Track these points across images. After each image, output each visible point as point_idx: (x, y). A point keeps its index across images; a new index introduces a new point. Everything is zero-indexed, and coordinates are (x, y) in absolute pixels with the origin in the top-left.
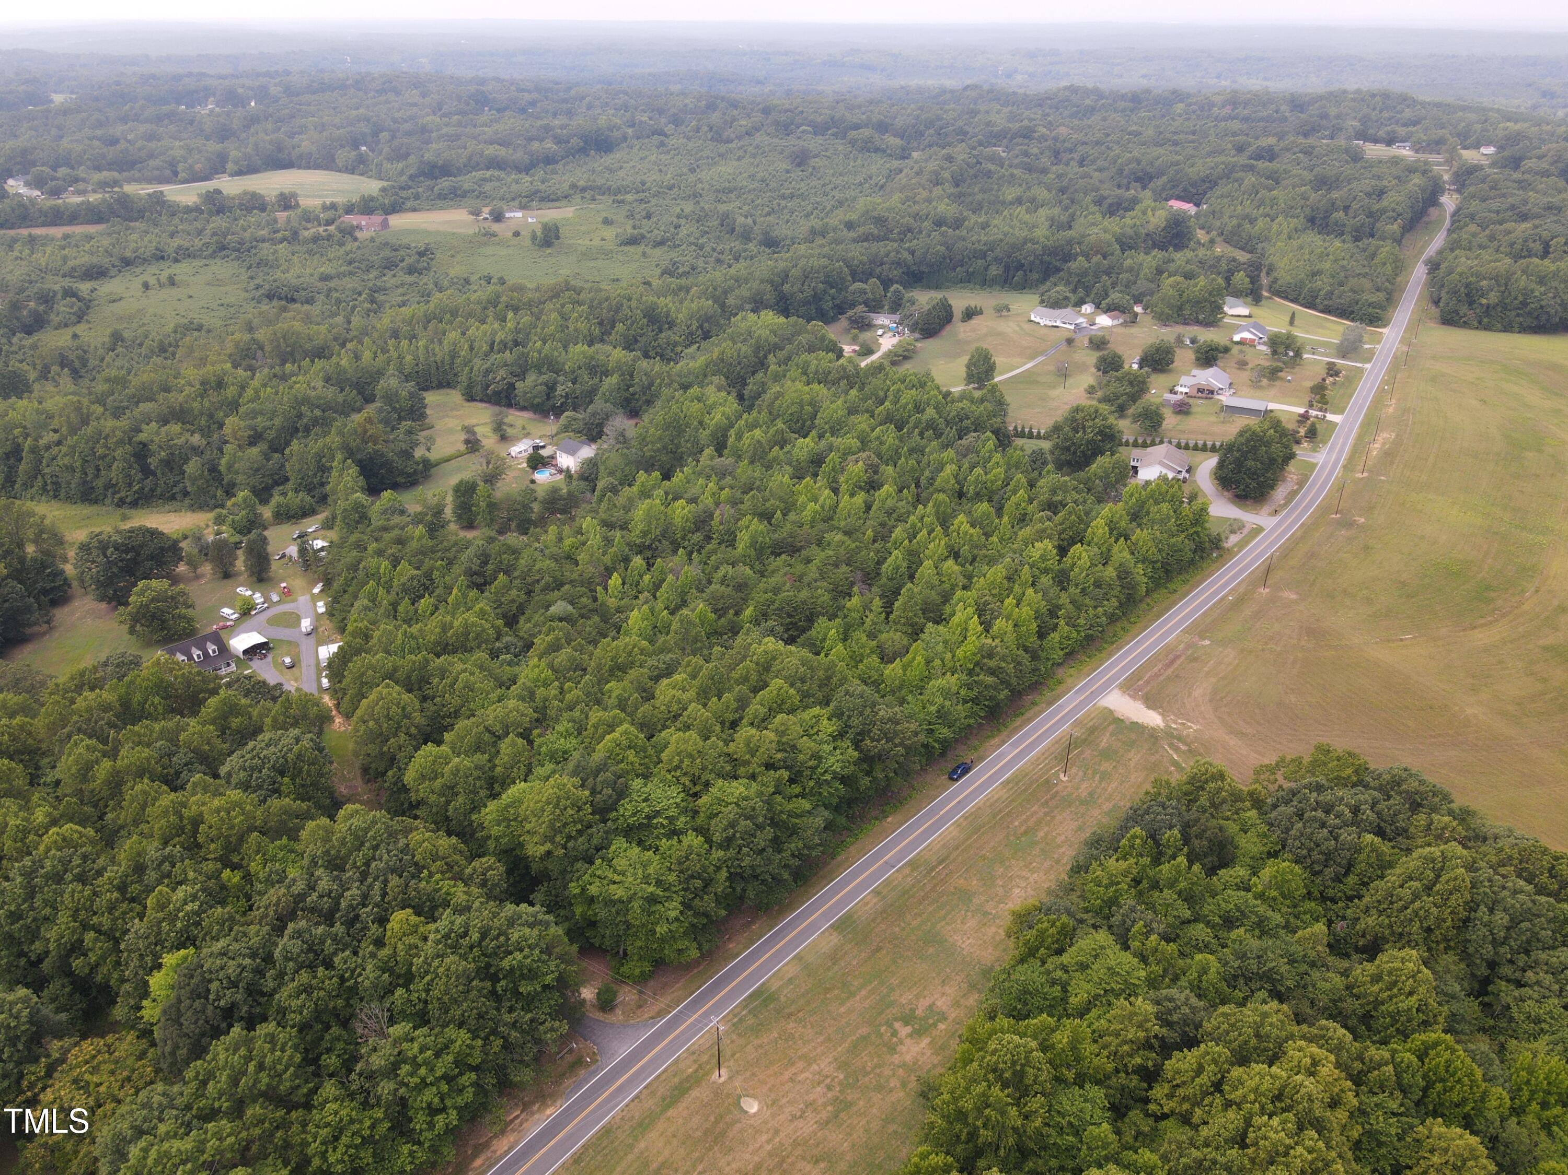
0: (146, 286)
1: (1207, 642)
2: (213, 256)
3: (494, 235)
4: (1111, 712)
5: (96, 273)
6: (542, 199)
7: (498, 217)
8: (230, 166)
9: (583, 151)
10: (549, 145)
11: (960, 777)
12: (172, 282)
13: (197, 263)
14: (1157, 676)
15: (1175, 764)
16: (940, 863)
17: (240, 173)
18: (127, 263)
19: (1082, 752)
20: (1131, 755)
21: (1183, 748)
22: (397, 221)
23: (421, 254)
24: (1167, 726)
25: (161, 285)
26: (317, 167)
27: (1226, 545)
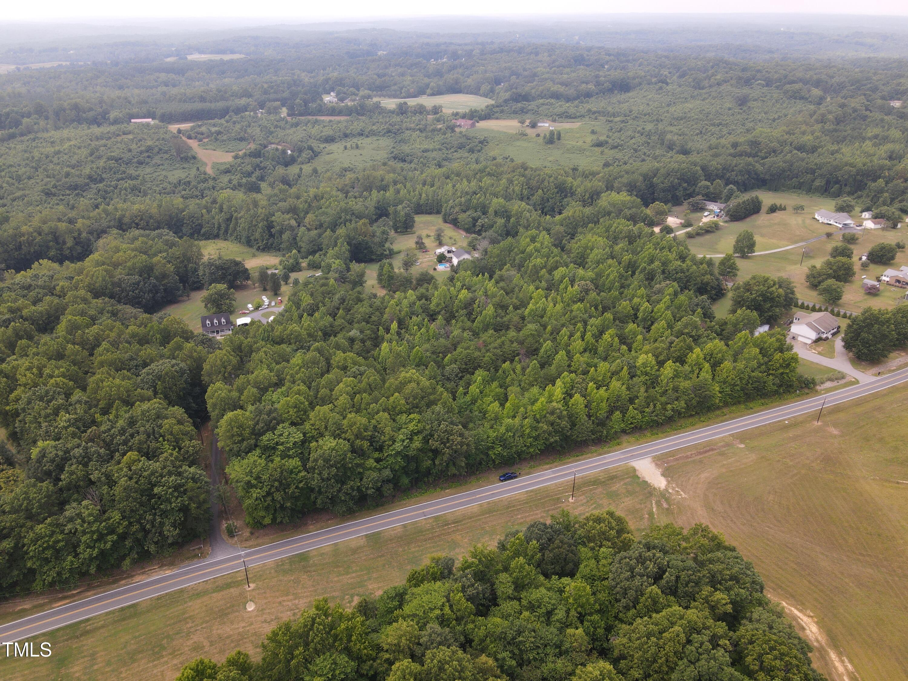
0: (346, 148)
1: (742, 446)
2: (383, 135)
3: (526, 135)
4: (635, 470)
5: (330, 140)
6: (567, 117)
7: (533, 126)
8: (429, 91)
9: (611, 91)
10: (591, 86)
11: (505, 480)
12: (357, 147)
13: (375, 138)
14: (687, 457)
15: (651, 514)
16: (454, 523)
17: (433, 94)
18: (346, 136)
19: (595, 489)
20: (627, 499)
21: (665, 505)
23: (481, 142)
24: (666, 490)
25: (352, 148)
26: (471, 93)
27: (818, 388)
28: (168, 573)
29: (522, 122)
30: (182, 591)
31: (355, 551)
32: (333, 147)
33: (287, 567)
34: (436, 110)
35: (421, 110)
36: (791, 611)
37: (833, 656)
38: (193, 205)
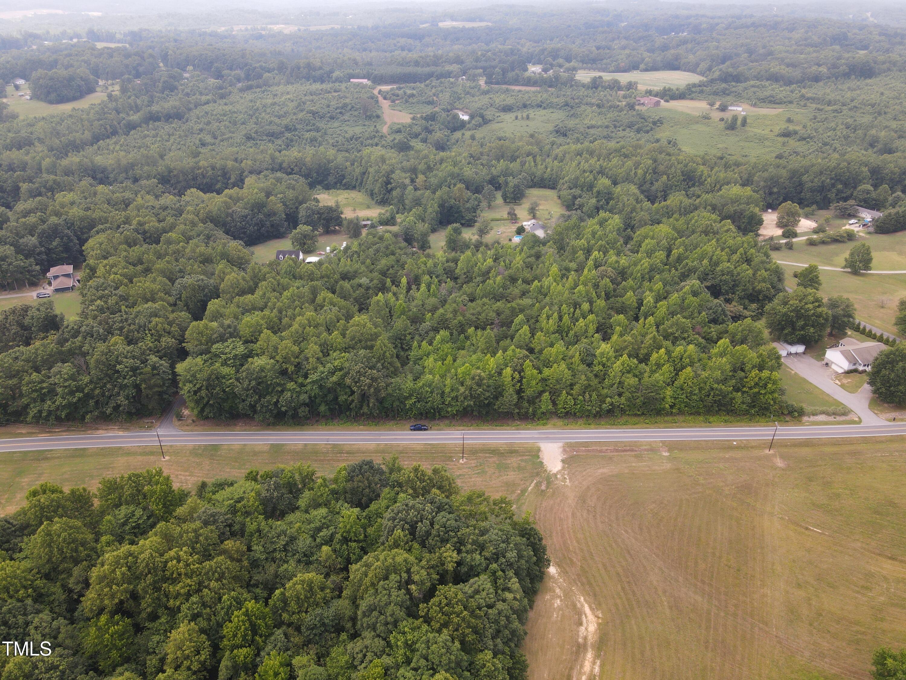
0: (517, 118)
1: (666, 454)
2: (560, 109)
3: (709, 118)
4: (539, 450)
5: (507, 109)
6: (770, 102)
7: (723, 109)
8: (642, 66)
9: (847, 75)
10: (823, 70)
11: (414, 430)
12: (528, 118)
13: (551, 110)
14: (601, 451)
15: (524, 491)
16: (347, 453)
17: (646, 70)
18: (525, 106)
19: (490, 457)
20: (512, 473)
21: (543, 487)
22: (675, 105)
23: (654, 123)
24: (555, 475)
25: (523, 118)
26: (689, 71)
27: (805, 419)
28: (121, 433)
29: (712, 105)
30: (120, 448)
31: (256, 454)
32: (509, 117)
33: (200, 452)
34: (631, 86)
35: (615, 86)
36: (582, 606)
37: (590, 655)
38: (340, 158)
